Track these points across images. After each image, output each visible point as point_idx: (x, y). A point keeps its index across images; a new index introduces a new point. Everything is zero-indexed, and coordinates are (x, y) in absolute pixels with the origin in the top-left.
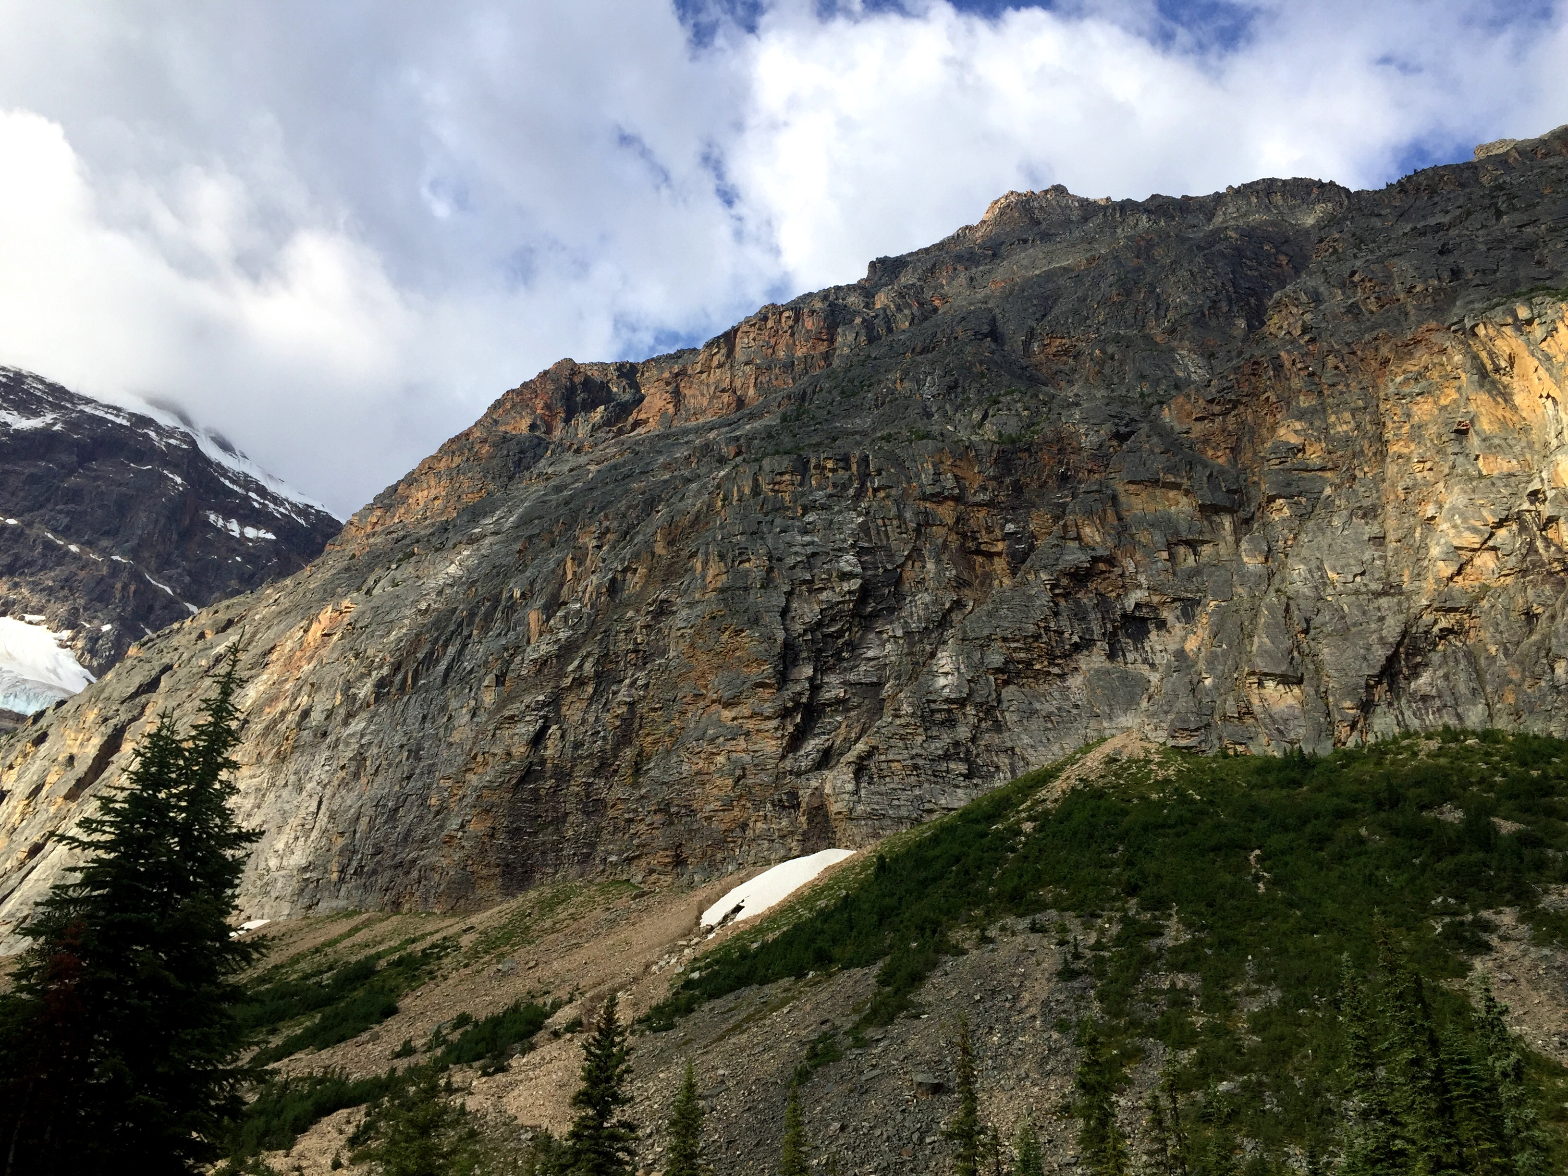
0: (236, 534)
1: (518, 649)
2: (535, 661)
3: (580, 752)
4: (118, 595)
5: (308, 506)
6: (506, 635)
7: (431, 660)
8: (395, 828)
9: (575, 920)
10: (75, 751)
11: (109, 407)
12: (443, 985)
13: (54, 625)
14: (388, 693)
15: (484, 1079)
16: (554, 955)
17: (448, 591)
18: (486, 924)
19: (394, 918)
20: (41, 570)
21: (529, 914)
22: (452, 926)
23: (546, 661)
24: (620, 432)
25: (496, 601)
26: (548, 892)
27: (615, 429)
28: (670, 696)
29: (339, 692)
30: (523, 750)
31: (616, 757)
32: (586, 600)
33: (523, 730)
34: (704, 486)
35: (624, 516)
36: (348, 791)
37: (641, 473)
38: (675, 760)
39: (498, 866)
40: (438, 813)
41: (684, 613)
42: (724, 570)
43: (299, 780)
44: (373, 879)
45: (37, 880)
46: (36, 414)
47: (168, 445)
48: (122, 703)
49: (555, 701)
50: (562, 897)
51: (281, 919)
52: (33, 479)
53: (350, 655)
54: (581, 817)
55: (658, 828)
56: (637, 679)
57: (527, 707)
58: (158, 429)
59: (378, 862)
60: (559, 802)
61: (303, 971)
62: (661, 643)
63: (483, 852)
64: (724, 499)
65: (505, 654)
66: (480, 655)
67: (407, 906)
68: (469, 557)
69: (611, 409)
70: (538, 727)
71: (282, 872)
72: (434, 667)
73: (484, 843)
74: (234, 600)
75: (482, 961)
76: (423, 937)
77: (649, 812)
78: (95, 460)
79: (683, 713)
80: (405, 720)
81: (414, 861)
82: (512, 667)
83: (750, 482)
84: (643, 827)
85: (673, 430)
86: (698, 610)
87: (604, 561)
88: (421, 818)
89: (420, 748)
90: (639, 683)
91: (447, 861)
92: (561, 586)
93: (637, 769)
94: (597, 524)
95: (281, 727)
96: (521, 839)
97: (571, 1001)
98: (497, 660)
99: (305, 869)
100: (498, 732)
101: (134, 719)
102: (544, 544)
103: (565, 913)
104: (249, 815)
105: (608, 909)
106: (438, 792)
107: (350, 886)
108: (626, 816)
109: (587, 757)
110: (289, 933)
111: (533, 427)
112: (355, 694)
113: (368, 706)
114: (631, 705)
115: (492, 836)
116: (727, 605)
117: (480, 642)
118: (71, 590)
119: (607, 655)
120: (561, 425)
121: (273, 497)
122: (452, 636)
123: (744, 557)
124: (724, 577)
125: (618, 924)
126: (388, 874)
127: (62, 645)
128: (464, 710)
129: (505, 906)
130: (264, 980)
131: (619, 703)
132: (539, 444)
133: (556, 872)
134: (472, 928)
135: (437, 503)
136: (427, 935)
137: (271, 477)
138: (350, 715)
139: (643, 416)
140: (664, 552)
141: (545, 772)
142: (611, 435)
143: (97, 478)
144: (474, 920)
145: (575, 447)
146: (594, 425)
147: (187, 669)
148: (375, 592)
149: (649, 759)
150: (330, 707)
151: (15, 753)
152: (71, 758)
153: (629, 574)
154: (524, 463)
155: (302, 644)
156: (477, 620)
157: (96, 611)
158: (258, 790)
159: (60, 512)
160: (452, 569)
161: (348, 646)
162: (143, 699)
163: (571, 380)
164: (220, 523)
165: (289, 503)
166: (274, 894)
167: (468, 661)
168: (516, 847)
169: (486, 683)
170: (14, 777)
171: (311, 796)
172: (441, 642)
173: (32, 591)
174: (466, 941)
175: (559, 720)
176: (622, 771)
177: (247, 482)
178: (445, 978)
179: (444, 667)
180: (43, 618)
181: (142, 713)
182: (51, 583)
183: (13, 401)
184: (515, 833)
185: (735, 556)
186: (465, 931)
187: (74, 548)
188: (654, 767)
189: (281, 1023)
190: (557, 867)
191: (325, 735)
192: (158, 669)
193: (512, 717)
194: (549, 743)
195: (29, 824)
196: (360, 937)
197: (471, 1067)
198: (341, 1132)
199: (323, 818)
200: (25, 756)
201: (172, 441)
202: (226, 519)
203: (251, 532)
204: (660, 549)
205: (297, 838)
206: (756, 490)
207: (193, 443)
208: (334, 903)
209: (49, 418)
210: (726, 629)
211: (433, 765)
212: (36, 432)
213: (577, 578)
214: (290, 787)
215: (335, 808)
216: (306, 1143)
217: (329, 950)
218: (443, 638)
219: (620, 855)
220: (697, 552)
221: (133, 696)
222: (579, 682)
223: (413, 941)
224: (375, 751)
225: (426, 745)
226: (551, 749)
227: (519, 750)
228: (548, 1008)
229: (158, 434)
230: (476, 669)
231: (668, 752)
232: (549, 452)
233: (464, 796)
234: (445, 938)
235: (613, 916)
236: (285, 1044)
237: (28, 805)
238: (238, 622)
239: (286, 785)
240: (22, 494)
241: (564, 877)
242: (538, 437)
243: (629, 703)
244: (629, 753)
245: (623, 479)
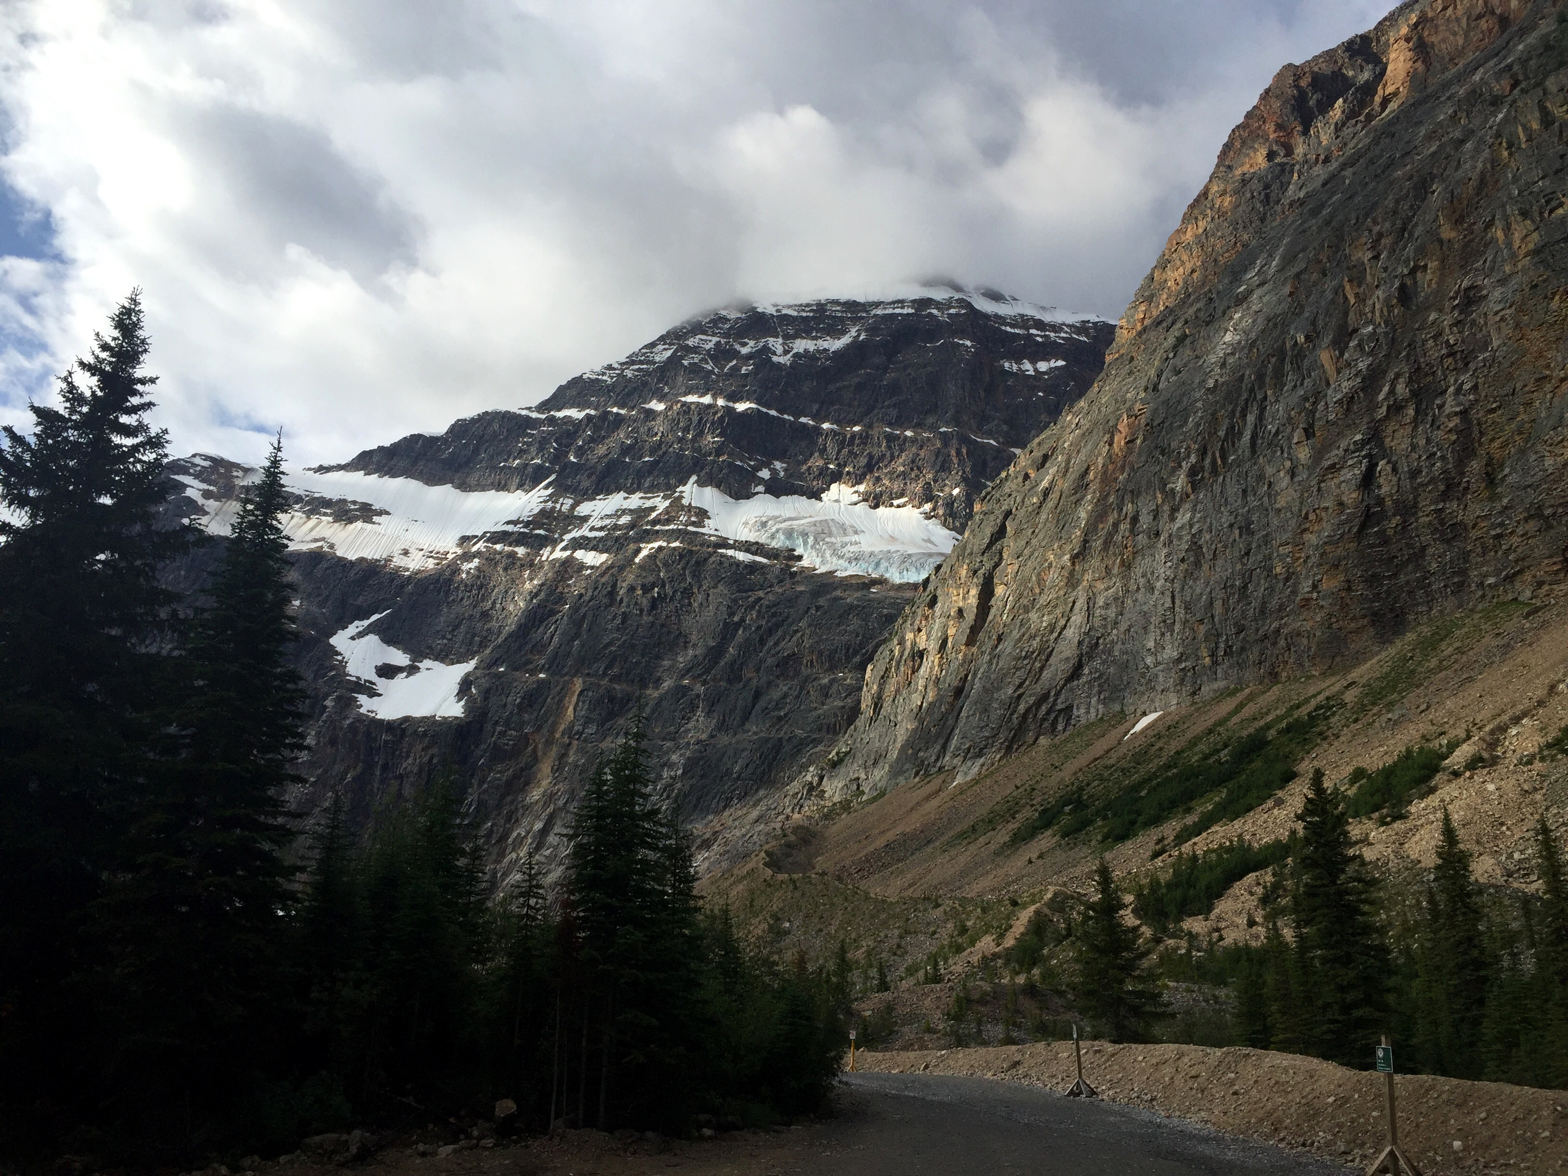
0: (1031, 372)
1: (1318, 395)
2: (1340, 402)
3: (1419, 480)
4: (955, 461)
5: (1083, 321)
6: (1302, 384)
7: (1233, 434)
8: (1249, 604)
9: (1463, 653)
10: (961, 604)
11: (894, 303)
12: (1336, 743)
13: (916, 503)
14: (1203, 478)
15: (1382, 829)
16: (1445, 694)
17: (1231, 360)
18: (1366, 678)
19: (1275, 688)
20: (891, 461)
21: (1411, 658)
22: (1333, 685)
23: (1353, 397)
24: (1370, 118)
25: (1281, 353)
26: (1426, 630)
27: (1362, 118)
28: (1507, 389)
29: (1158, 492)
30: (1354, 495)
31: (1462, 474)
32: (1378, 320)
33: (1349, 476)
34: (1481, 141)
35: (1395, 212)
36: (1195, 580)
37: (1403, 156)
38: (1534, 457)
39: (1364, 616)
40: (1287, 579)
41: (1497, 294)
42: (1533, 228)
43: (1149, 581)
44: (1244, 656)
45: (968, 717)
46: (844, 332)
47: (950, 316)
48: (983, 554)
49: (1375, 436)
50: (1443, 633)
51: (1173, 708)
52: (859, 387)
53: (1157, 453)
54: (1441, 547)
55: (1534, 537)
56: (1463, 383)
57: (1346, 451)
58: (938, 305)
59: (1244, 639)
60: (1411, 538)
61: (1202, 752)
62: (1479, 336)
63: (1344, 606)
64: (1510, 146)
65: (1307, 405)
66: (1281, 412)
67: (1284, 674)
68: (1241, 318)
69: (1350, 99)
70: (1364, 468)
71: (1160, 667)
72: (1239, 440)
73: (1342, 598)
74: (1043, 436)
75: (1371, 713)
76: (1307, 701)
77: (1518, 522)
78: (900, 352)
79: (1529, 404)
80: (1226, 499)
81: (1277, 631)
82: (1317, 415)
83: (1537, 114)
84: (1515, 540)
85: (1429, 91)
86: (1514, 283)
87: (1385, 269)
88: (1271, 589)
89: (1249, 523)
90: (1466, 387)
91: (1311, 623)
92: (1346, 314)
93: (1491, 479)
94: (1366, 233)
95: (1118, 538)
96: (1382, 585)
97: (1469, 737)
98: (1300, 413)
99: (1179, 660)
100: (1323, 485)
101: (997, 565)
102: (1315, 276)
103: (1450, 649)
104: (1116, 623)
105: (1498, 634)
106: (1280, 560)
107: (1225, 666)
108: (1493, 533)
109: (1429, 483)
110: (1184, 719)
111: (1271, 156)
112: (1172, 490)
113: (1188, 497)
114: (1464, 414)
115: (1349, 589)
116: (1548, 266)
117: (1277, 401)
118: (919, 469)
119: (1419, 368)
120: (1301, 140)
121: (1051, 326)
122: (1247, 403)
123: (1554, 203)
124: (1535, 236)
125: (1513, 649)
126: (1256, 649)
127: (928, 517)
128: (1282, 474)
129: (1384, 654)
130: (1170, 767)
131: (1449, 417)
132: (1283, 171)
133: (1431, 609)
134: (1354, 683)
135: (1195, 275)
136: (1311, 697)
137: (1043, 308)
138: (1174, 510)
139: (1390, 89)
140: (1453, 234)
141: (1386, 511)
142: (1359, 126)
143: (905, 368)
144: (1354, 675)
145: (1322, 157)
146: (1336, 124)
147: (1023, 511)
148: (1161, 386)
149: (1502, 466)
150: (1154, 507)
151: (919, 618)
152: (960, 611)
153: (1419, 275)
154: (1273, 196)
155: (1111, 457)
156: (1268, 380)
157: (943, 480)
158: (1116, 599)
159: (889, 407)
160: (1228, 337)
161: (1153, 446)
162: (998, 546)
163: (1297, 87)
164: (1015, 367)
165: (1068, 326)
166: (1159, 688)
167: (1270, 423)
168: (1378, 594)
169: (1295, 440)
170: (925, 637)
171: (1163, 593)
172: (1238, 415)
173: (891, 479)
174: (1350, 697)
175: (1386, 453)
176: (1473, 487)
177: (1025, 321)
178: (1337, 736)
179: (1249, 437)
180: (906, 499)
181: (1001, 559)
182: (902, 469)
183: (823, 329)
184: (1372, 580)
185: (1541, 207)
186: (1346, 688)
187: (909, 433)
188: (1510, 473)
189: (1194, 803)
190: (1430, 603)
191: (1158, 534)
192: (1001, 517)
193: (1333, 466)
194: (1382, 481)
195: (947, 672)
196: (1246, 712)
197: (1370, 819)
198: (1251, 894)
199: (1180, 611)
200: (927, 618)
201: (952, 311)
202: (1019, 362)
203: (1043, 366)
204: (1447, 233)
205: (1163, 634)
206: (1547, 120)
207: (969, 306)
208: (1215, 686)
209: (853, 332)
210: (1554, 294)
211: (1267, 535)
212: (848, 347)
213: (1361, 299)
214: (1143, 590)
215: (1188, 599)
216: (1223, 906)
217: (1221, 729)
218: (1239, 409)
219: (1498, 575)
220: (1493, 219)
221: (989, 546)
222: (1396, 408)
223: (1298, 707)
224: (1208, 537)
225: (1255, 518)
226: (1386, 486)
227: (1351, 496)
228: (1444, 750)
229: (939, 309)
230: (1281, 429)
231: (1522, 452)
232: (1296, 175)
233: (1308, 557)
234: (1328, 698)
235: (1506, 640)
236: (1200, 821)
237: (941, 657)
238: (1052, 454)
239: (1138, 589)
240: (856, 403)
241: (1441, 612)
242: (1279, 164)
243: (1461, 412)
244: (1475, 465)
245: (1383, 172)
